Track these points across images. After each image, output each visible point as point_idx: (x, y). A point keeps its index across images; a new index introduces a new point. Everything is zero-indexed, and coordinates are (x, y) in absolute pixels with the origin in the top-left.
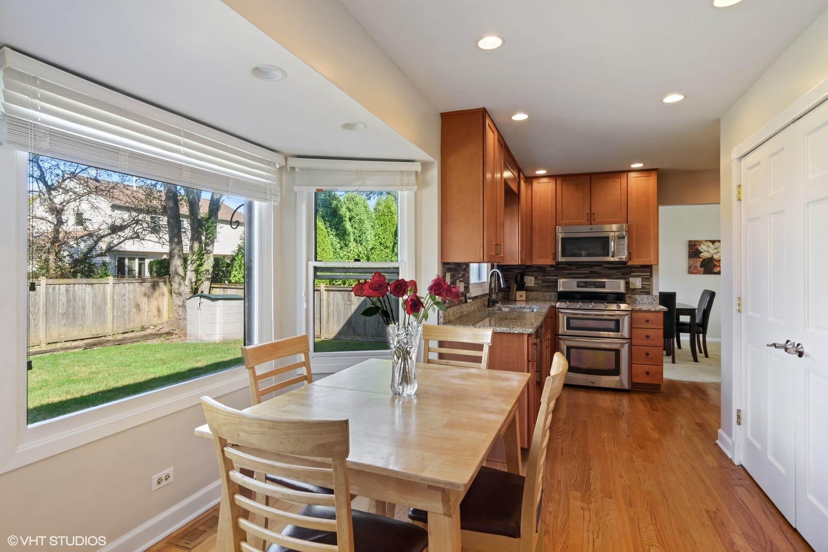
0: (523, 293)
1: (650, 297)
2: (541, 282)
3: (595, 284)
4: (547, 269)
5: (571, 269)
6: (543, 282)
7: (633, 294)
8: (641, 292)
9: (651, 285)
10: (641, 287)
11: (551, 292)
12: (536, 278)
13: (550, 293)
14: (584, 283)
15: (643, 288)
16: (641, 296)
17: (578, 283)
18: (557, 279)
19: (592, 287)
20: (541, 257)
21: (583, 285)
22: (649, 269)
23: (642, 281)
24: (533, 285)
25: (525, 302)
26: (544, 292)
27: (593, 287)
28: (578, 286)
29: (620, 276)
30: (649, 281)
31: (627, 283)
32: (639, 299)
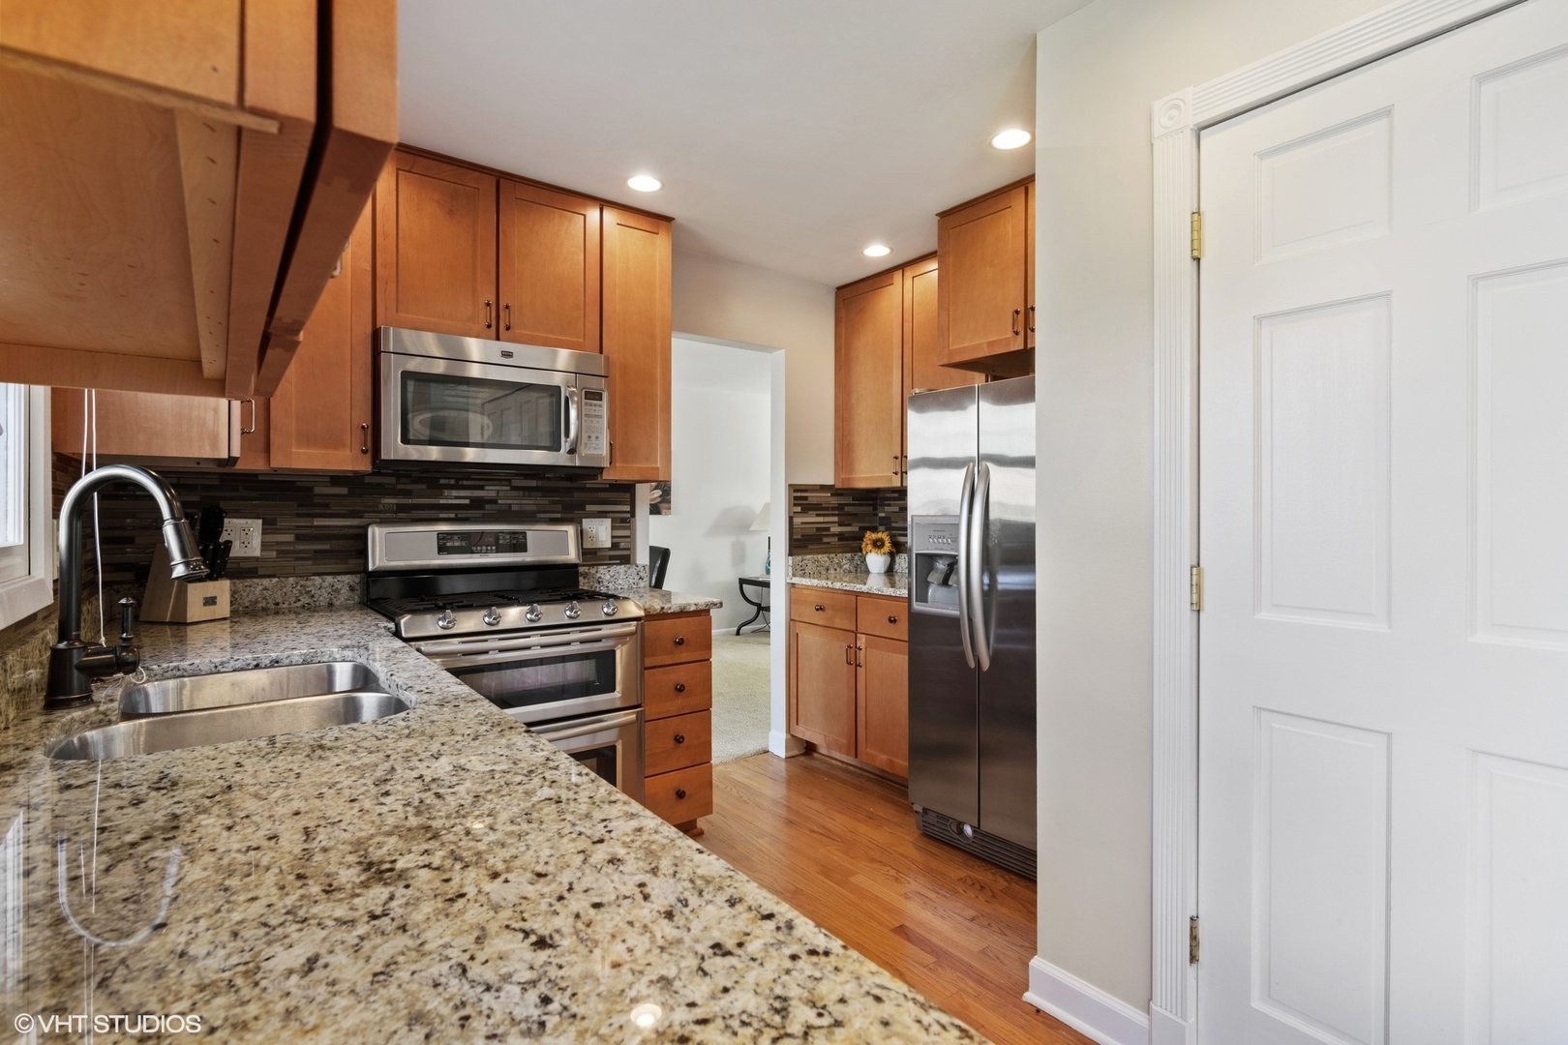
0: (222, 588)
1: (633, 570)
2: (290, 538)
3: (497, 539)
4: (318, 490)
5: (408, 493)
6: (299, 538)
7: (593, 565)
8: (612, 558)
9: (631, 538)
10: (610, 546)
11: (334, 574)
12: (269, 527)
13: (329, 579)
14: (462, 539)
15: (615, 546)
16: (612, 568)
17: (442, 537)
18: (365, 528)
19: (487, 552)
20: (307, 439)
21: (457, 544)
22: (628, 495)
23: (613, 528)
24: (257, 553)
25: (227, 625)
26: (307, 576)
27: (491, 551)
28: (442, 549)
29: (559, 515)
30: (629, 528)
31: (581, 535)
32: (608, 577)
